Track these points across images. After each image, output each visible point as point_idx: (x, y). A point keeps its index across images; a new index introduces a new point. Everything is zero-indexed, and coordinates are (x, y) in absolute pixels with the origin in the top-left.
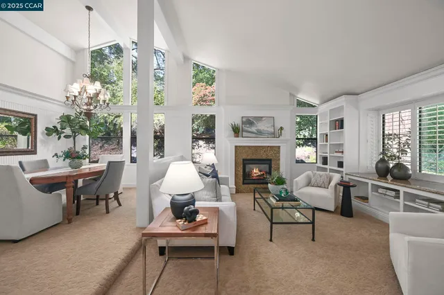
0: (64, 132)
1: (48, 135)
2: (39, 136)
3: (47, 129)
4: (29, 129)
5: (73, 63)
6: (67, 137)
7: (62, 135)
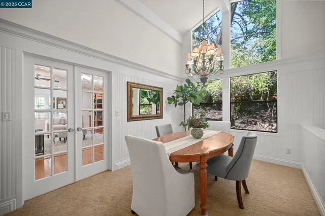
0: (178, 101)
1: (169, 103)
2: (164, 105)
3: (169, 99)
4: (159, 99)
5: (181, 45)
6: (180, 104)
7: (178, 103)
